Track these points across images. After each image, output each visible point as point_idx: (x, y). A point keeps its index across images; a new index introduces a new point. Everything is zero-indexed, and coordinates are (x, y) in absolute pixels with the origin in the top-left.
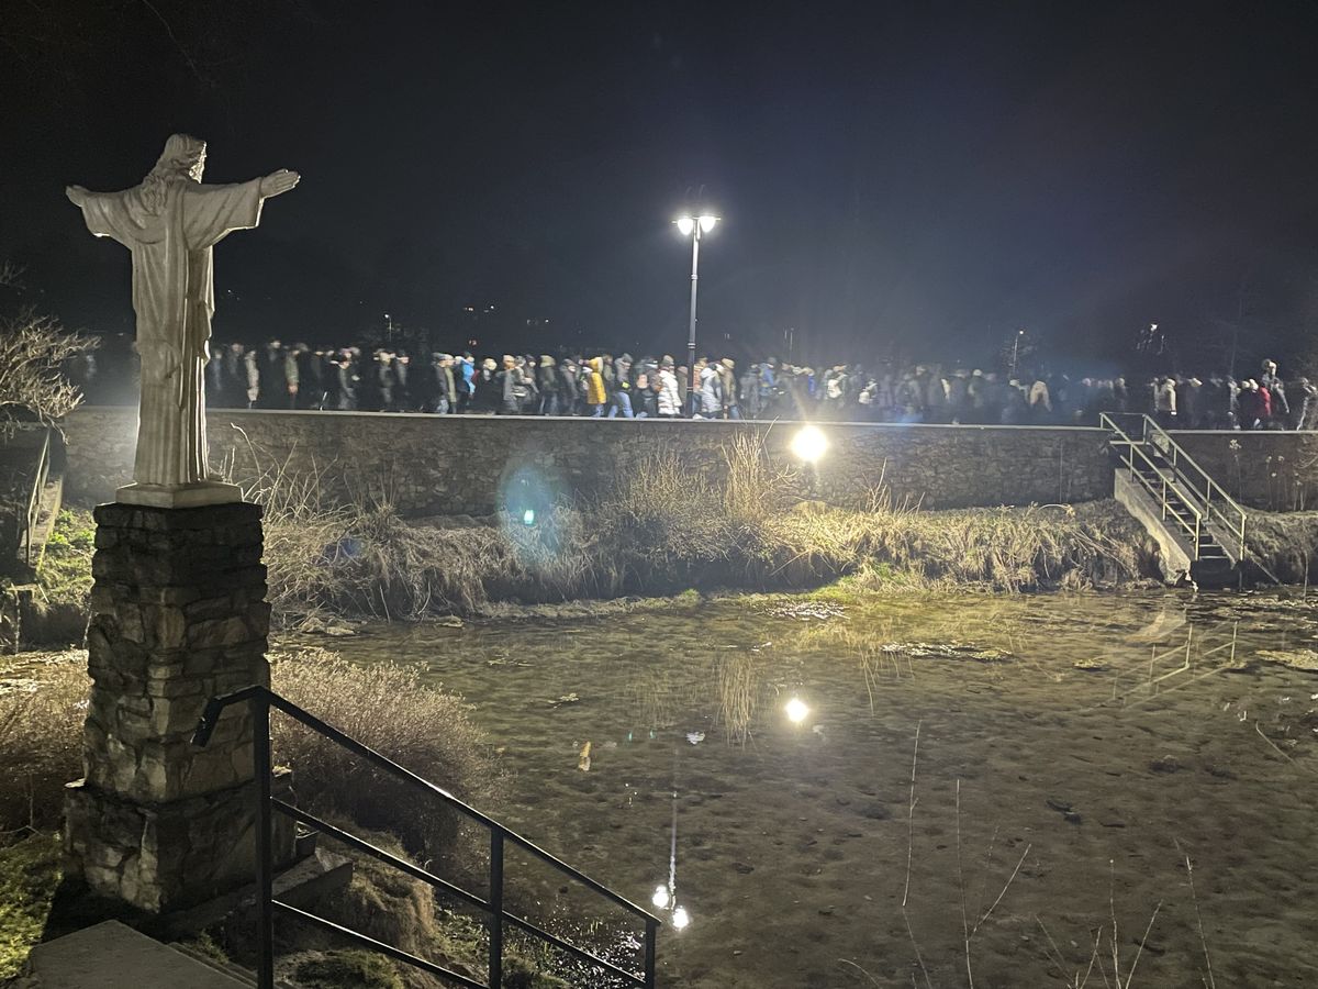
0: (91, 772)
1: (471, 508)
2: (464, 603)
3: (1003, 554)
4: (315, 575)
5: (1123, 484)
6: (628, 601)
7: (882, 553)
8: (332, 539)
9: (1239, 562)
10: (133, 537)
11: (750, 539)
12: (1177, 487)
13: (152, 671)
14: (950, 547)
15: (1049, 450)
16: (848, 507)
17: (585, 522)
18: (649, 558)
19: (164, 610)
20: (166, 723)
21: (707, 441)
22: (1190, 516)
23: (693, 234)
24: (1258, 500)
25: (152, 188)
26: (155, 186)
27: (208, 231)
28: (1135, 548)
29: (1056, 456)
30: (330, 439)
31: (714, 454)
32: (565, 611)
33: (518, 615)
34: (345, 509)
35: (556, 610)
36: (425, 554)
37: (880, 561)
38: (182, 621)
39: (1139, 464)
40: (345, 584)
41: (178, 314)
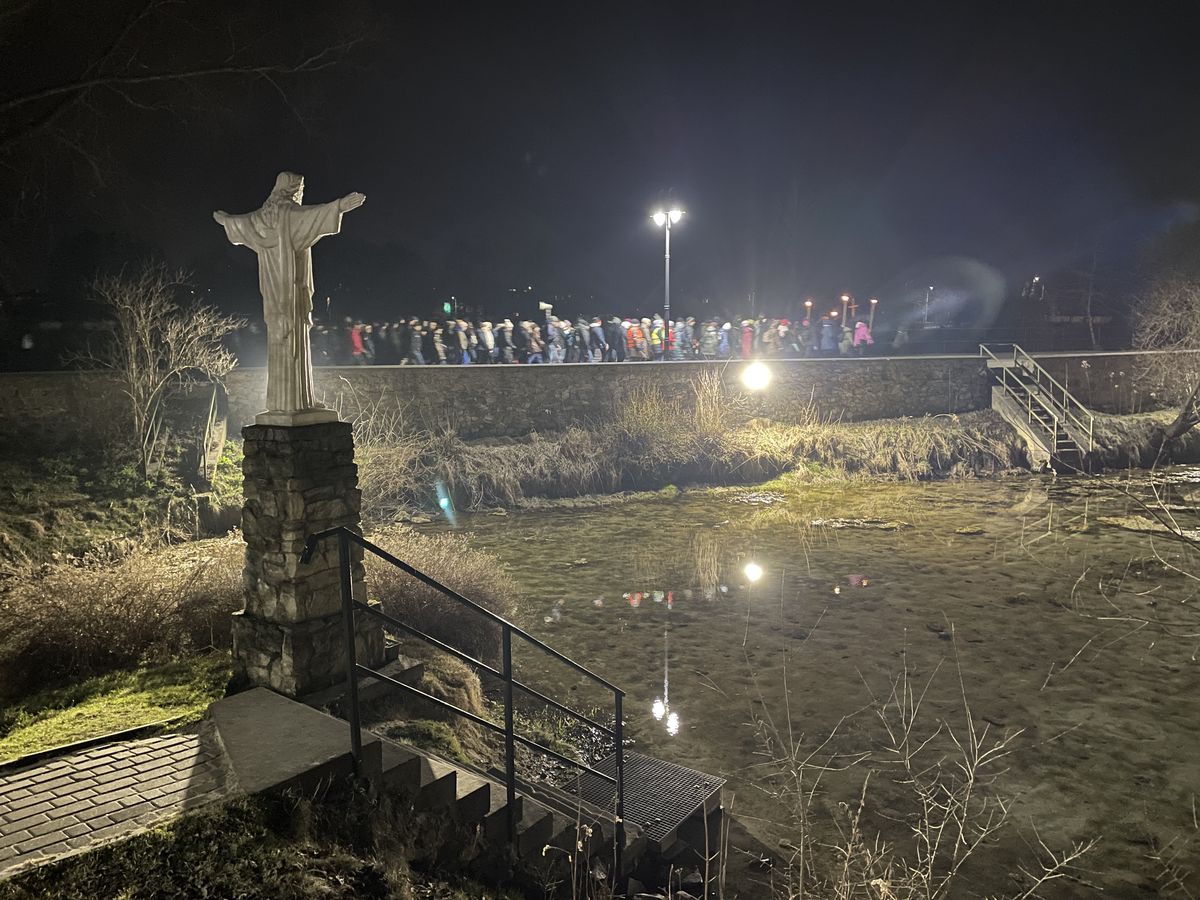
0: (247, 605)
1: (510, 431)
2: (507, 499)
3: (905, 452)
4: (402, 481)
5: (998, 398)
6: (625, 495)
7: (813, 455)
8: (413, 455)
9: (1088, 453)
10: (267, 446)
11: (713, 447)
12: (1040, 398)
13: (284, 536)
14: (865, 449)
15: (939, 374)
16: (787, 422)
17: (592, 439)
18: (639, 463)
19: (290, 494)
20: (294, 570)
21: (680, 377)
22: (1050, 420)
23: (665, 225)
24: (1105, 406)
25: (269, 209)
26: (271, 208)
27: (307, 237)
28: (1007, 445)
29: (946, 378)
30: (409, 385)
31: (686, 386)
32: (579, 502)
33: (546, 506)
34: (423, 434)
35: (573, 502)
36: (478, 465)
37: (812, 461)
38: (301, 502)
39: (1010, 382)
40: (423, 487)
41: (290, 295)
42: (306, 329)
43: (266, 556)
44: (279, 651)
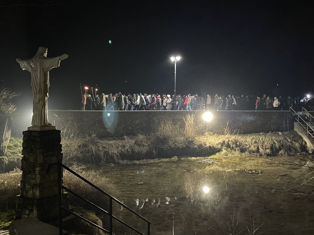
0: (22, 193)
1: (117, 135)
2: (115, 160)
3: (262, 146)
4: (76, 153)
5: (296, 126)
6: (159, 159)
7: (228, 146)
8: (80, 144)
10: (31, 138)
11: (191, 142)
12: (311, 127)
13: (36, 169)
14: (247, 144)
15: (274, 117)
16: (219, 134)
17: (147, 138)
18: (164, 148)
19: (38, 154)
20: (39, 180)
21: (179, 116)
23: (175, 61)
25: (36, 58)
27: (48, 68)
28: (299, 144)
29: (277, 119)
30: (79, 118)
31: (182, 120)
32: (141, 162)
33: (129, 163)
34: (84, 136)
35: (139, 162)
36: (104, 147)
37: (228, 148)
38: (42, 157)
39: (300, 121)
40: (83, 155)
41: (41, 87)
42: (46, 98)
43: (29, 176)
44: (33, 209)
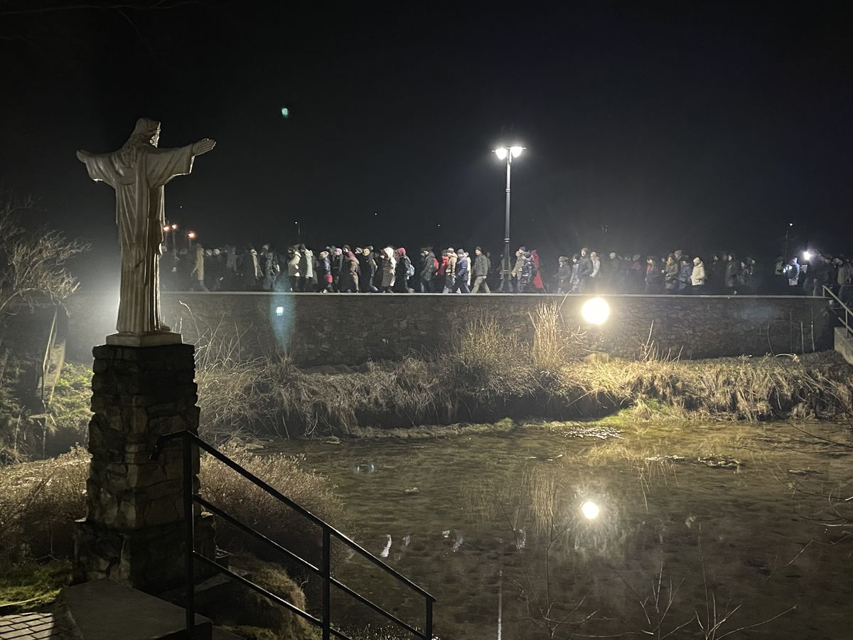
0: (90, 513)
1: (347, 359)
2: (341, 427)
3: (746, 392)
4: (237, 407)
5: (841, 339)
6: (461, 426)
7: (652, 392)
8: (249, 382)
10: (116, 364)
11: (550, 381)
13: (127, 448)
14: (705, 387)
15: (781, 314)
16: (626, 358)
17: (429, 369)
18: (475, 395)
19: (135, 409)
20: (136, 479)
21: (519, 310)
23: (506, 160)
25: (129, 151)
26: (130, 149)
27: (161, 177)
28: (849, 388)
29: (787, 318)
30: (248, 311)
31: (524, 319)
32: (413, 433)
33: (379, 436)
34: (259, 360)
35: (407, 432)
36: (314, 393)
37: (650, 397)
38: (145, 416)
40: (257, 413)
41: (143, 228)
42: (157, 259)
43: (108, 468)
44: (118, 556)
